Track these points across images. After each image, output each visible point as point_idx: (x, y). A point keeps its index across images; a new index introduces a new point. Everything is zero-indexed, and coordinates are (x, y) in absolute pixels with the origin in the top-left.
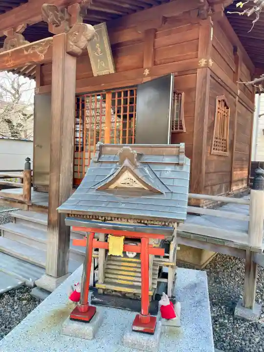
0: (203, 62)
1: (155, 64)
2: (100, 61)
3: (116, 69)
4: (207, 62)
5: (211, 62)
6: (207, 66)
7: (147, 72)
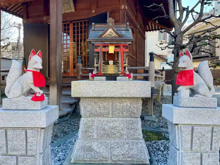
0: (123, 7)
1: (97, 7)
2: (66, 5)
3: (75, 10)
4: (125, 7)
5: (126, 7)
6: (125, 9)
7: (94, 11)
